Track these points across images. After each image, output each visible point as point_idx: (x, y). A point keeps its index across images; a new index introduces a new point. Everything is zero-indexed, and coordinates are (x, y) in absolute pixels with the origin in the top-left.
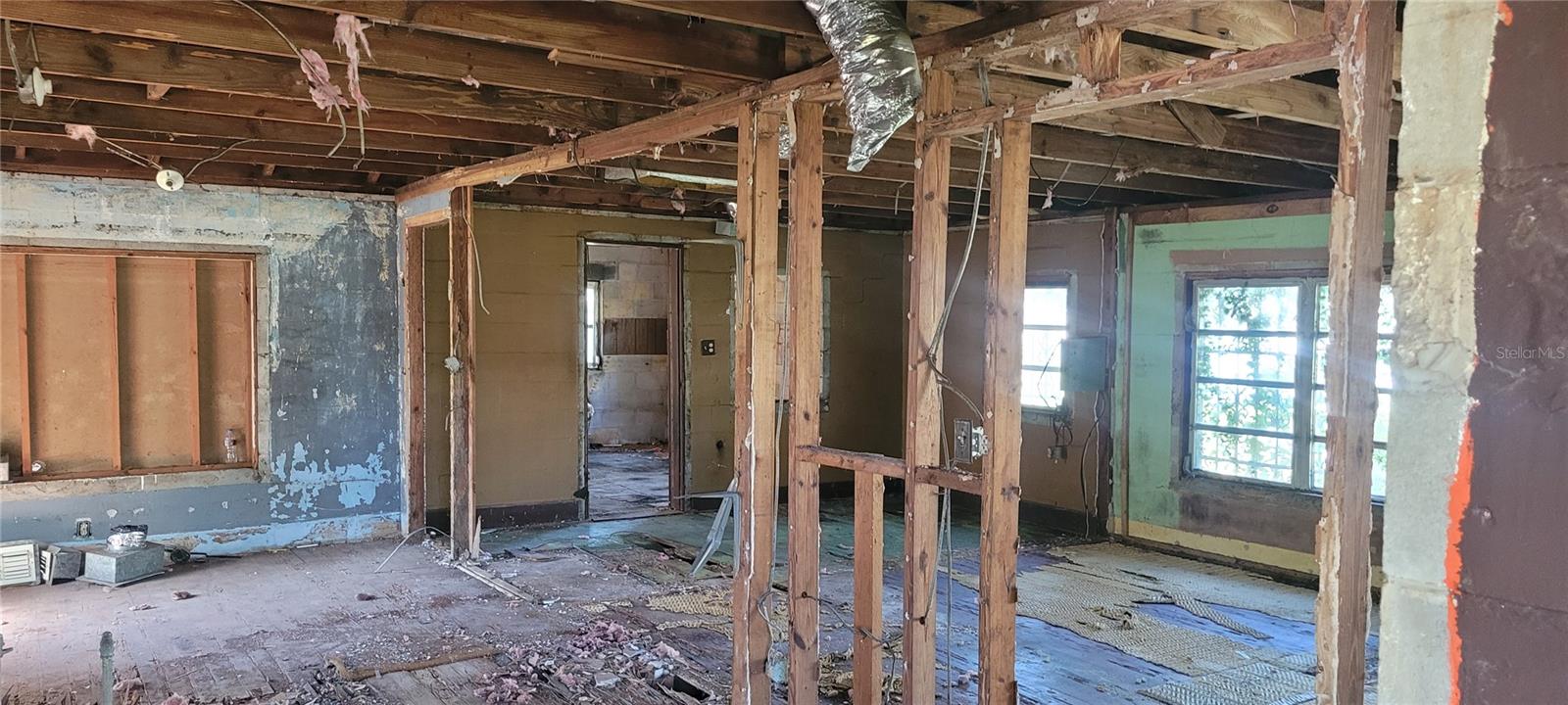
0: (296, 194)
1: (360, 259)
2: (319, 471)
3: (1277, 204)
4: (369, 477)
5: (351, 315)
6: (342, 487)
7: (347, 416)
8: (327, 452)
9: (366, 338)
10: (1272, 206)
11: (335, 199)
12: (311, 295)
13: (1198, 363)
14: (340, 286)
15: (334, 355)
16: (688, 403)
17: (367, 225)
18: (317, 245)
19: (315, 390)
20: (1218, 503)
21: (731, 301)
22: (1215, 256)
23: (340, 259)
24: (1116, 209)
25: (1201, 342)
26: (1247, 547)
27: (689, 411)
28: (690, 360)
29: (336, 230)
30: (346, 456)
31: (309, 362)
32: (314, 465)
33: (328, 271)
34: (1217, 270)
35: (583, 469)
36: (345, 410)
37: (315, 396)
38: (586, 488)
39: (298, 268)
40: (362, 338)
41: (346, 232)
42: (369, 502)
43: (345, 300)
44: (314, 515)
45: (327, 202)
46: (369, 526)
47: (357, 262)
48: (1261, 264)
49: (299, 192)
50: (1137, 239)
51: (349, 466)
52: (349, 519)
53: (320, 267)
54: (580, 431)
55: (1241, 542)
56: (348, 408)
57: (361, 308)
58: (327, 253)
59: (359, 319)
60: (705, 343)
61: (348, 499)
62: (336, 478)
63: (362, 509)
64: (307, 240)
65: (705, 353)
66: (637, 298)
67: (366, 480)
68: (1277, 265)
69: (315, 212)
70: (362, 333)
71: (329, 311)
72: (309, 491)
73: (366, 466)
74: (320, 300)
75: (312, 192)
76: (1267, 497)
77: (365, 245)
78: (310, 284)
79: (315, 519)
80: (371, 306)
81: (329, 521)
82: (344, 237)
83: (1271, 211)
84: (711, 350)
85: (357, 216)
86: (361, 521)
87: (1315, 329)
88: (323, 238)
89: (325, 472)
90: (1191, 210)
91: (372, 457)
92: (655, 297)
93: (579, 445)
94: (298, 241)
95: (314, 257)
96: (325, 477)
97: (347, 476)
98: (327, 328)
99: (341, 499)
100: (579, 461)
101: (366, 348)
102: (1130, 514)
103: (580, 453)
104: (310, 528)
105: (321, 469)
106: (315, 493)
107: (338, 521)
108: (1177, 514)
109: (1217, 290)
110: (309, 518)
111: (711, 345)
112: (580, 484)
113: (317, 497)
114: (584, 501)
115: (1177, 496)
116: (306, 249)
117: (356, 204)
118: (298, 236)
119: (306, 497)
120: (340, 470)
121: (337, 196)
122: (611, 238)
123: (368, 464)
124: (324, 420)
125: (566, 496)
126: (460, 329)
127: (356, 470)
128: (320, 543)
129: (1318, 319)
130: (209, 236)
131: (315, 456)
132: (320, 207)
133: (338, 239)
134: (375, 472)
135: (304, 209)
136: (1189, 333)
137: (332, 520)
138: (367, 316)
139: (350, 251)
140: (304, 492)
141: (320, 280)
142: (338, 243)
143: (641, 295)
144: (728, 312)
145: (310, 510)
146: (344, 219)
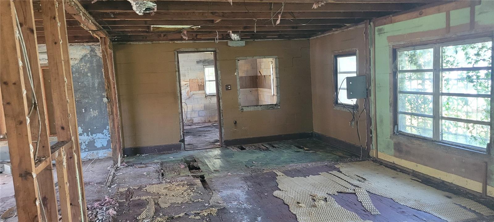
0: (71, 45)
1: (95, 65)
2: (87, 136)
3: (423, 11)
4: (104, 137)
5: (93, 84)
6: (95, 141)
7: (95, 118)
8: (89, 129)
9: (99, 91)
10: (421, 12)
11: (84, 45)
12: (79, 78)
13: (399, 85)
14: (89, 74)
15: (89, 97)
16: (221, 108)
17: (96, 53)
18: (80, 61)
19: (83, 110)
20: (406, 145)
21: (237, 70)
22: (402, 37)
23: (88, 65)
24: (368, 21)
25: (400, 76)
26: (417, 166)
27: (222, 111)
28: (221, 92)
29: (86, 56)
30: (96, 131)
31: (80, 100)
32: (85, 134)
33: (84, 70)
34: (403, 43)
35: (182, 133)
36: (94, 116)
37: (84, 111)
38: (184, 139)
39: (74, 69)
40: (98, 91)
41: (89, 56)
42: (105, 145)
43: (91, 79)
44: (87, 150)
45: (82, 47)
46: (106, 153)
47: (94, 66)
48: (418, 39)
49: (72, 44)
50: (376, 33)
51: (97, 134)
52: (99, 151)
53: (81, 69)
54: (180, 119)
55: (414, 163)
56: (95, 115)
57: (97, 82)
58: (83, 64)
59: (96, 85)
60: (227, 86)
61: (98, 145)
62: (93, 138)
63: (103, 148)
64: (76, 60)
65: (227, 89)
66: (246, 69)
67: (104, 138)
68: (424, 39)
69: (78, 50)
70: (98, 90)
71: (86, 83)
72: (84, 142)
73: (103, 134)
74: (82, 80)
75: (76, 44)
76: (423, 144)
77: (96, 60)
78: (78, 75)
79: (87, 151)
80: (100, 80)
81: (92, 152)
82: (89, 58)
83: (421, 14)
84: (229, 88)
85: (92, 50)
86: (103, 152)
87: (440, 67)
88: (82, 59)
89: (89, 136)
90: (393, 18)
91: (105, 131)
92: (252, 68)
93: (180, 125)
94: (73, 60)
95: (79, 65)
96: (89, 138)
97: (97, 137)
98: (86, 89)
99: (95, 145)
100: (180, 130)
101: (100, 94)
102: (378, 149)
103: (180, 127)
104: (86, 154)
105: (88, 135)
106: (87, 143)
107: (95, 152)
108: (393, 150)
109: (405, 52)
110: (85, 151)
111: (229, 86)
112: (181, 138)
113: (87, 144)
114: (183, 144)
115: (393, 142)
116: (76, 63)
117: (92, 46)
118: (73, 59)
119: (84, 144)
120: (94, 135)
121: (85, 44)
122: (187, 50)
123: (104, 133)
124: (87, 119)
125: (176, 142)
126: (108, 88)
127: (100, 135)
128: (89, 159)
129: (442, 63)
130: (44, 61)
131: (85, 131)
132: (80, 48)
133: (86, 59)
134: (106, 136)
135: (74, 50)
136: (395, 72)
137: (93, 152)
138: (99, 84)
139: (91, 62)
140: (83, 143)
141: (82, 73)
142: (87, 60)
143: (247, 68)
144: (235, 74)
145: (85, 148)
146: (88, 52)
